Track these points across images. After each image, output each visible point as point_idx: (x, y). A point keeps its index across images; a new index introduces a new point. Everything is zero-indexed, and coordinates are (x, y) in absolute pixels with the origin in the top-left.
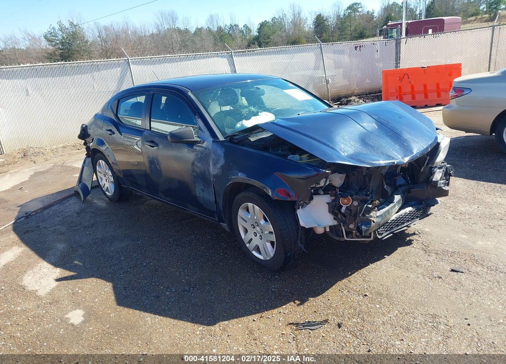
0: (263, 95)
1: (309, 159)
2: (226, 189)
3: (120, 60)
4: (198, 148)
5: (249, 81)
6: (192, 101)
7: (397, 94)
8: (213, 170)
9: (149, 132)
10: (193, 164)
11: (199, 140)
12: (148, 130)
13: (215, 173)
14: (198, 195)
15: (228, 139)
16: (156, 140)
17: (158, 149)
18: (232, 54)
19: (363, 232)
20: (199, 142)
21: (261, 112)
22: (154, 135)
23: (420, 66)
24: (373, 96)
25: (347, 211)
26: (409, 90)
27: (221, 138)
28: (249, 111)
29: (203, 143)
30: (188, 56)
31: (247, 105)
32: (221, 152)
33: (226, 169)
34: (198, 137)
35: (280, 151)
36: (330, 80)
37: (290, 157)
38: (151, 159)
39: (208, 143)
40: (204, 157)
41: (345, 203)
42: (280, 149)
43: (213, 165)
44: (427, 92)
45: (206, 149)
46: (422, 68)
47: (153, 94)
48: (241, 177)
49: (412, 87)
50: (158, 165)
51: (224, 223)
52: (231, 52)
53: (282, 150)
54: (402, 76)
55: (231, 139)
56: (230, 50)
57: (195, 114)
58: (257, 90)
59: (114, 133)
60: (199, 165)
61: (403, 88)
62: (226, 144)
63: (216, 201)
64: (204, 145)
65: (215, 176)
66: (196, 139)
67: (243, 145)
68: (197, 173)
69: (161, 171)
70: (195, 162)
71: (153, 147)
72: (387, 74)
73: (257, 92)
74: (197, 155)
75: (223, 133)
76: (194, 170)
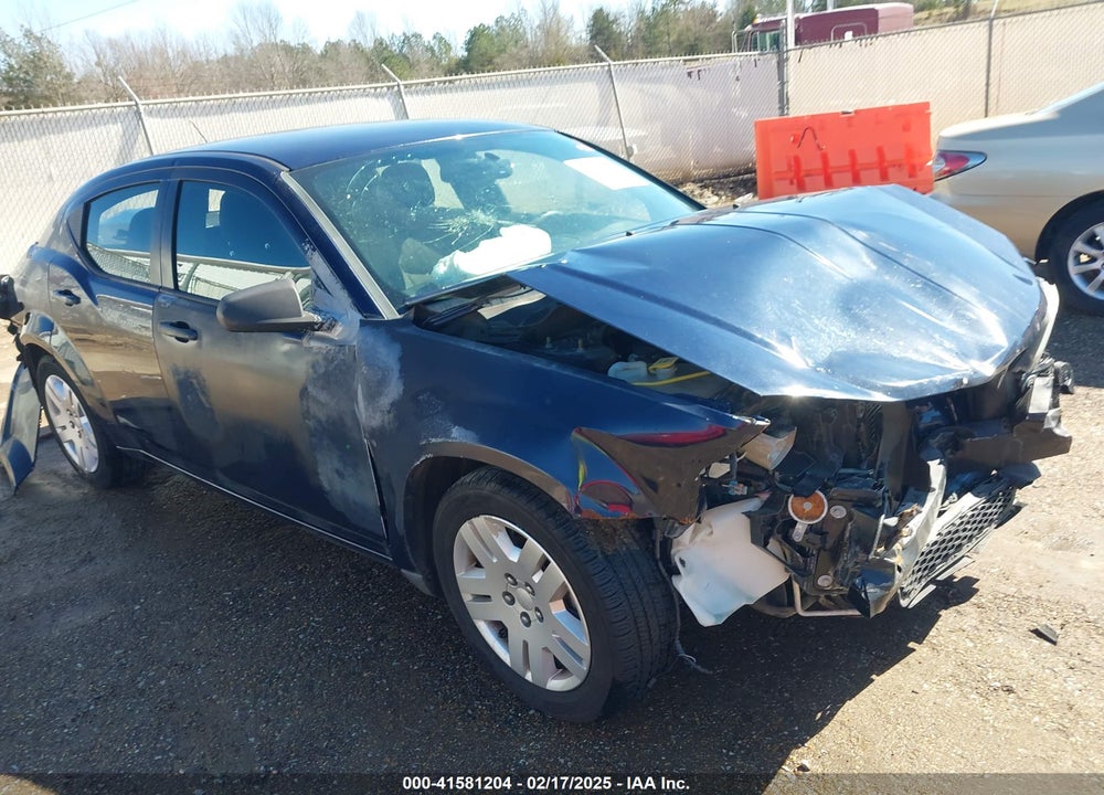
0: (507, 175)
1: (677, 374)
2: (412, 475)
3: (116, 107)
4: (314, 344)
5: (459, 137)
6: (291, 198)
7: (791, 174)
8: (370, 414)
9: (172, 296)
10: (304, 392)
11: (317, 318)
12: (169, 290)
13: (376, 422)
14: (326, 485)
15: (411, 314)
16: (193, 320)
17: (200, 346)
18: (399, 90)
19: (872, 605)
20: (320, 326)
21: (508, 226)
22: (188, 304)
23: (840, 111)
24: (733, 182)
25: (811, 535)
26: (818, 165)
27: (388, 312)
28: (473, 224)
29: (331, 328)
30: (291, 94)
31: (461, 206)
32: (388, 356)
33: (409, 412)
34: (316, 310)
35: (580, 350)
36: (634, 147)
37: (616, 370)
38: (182, 377)
39: (347, 327)
40: (335, 373)
41: (805, 514)
42: (580, 342)
43: (364, 397)
44: (858, 168)
45: (341, 345)
46: (844, 113)
47: (181, 183)
48: (460, 440)
49: (825, 158)
50: (203, 393)
51: (412, 569)
52: (398, 86)
53: (585, 346)
54: (801, 133)
55: (420, 315)
56: (394, 81)
57: (302, 238)
58: (491, 163)
59: (77, 300)
60: (323, 397)
61: (803, 160)
62: (404, 330)
63: (383, 507)
64: (336, 333)
65: (374, 434)
66: (307, 316)
67: (459, 334)
68: (319, 422)
69: (212, 410)
70: (310, 389)
71: (185, 341)
72: (765, 130)
73: (489, 167)
74: (313, 367)
75: (394, 296)
76: (308, 412)
